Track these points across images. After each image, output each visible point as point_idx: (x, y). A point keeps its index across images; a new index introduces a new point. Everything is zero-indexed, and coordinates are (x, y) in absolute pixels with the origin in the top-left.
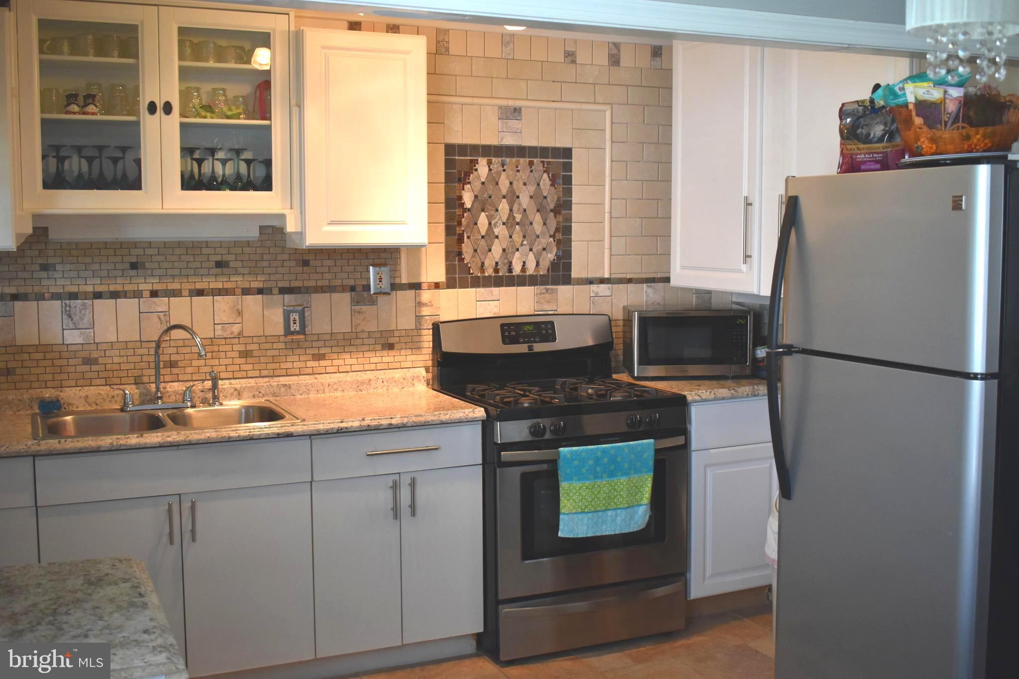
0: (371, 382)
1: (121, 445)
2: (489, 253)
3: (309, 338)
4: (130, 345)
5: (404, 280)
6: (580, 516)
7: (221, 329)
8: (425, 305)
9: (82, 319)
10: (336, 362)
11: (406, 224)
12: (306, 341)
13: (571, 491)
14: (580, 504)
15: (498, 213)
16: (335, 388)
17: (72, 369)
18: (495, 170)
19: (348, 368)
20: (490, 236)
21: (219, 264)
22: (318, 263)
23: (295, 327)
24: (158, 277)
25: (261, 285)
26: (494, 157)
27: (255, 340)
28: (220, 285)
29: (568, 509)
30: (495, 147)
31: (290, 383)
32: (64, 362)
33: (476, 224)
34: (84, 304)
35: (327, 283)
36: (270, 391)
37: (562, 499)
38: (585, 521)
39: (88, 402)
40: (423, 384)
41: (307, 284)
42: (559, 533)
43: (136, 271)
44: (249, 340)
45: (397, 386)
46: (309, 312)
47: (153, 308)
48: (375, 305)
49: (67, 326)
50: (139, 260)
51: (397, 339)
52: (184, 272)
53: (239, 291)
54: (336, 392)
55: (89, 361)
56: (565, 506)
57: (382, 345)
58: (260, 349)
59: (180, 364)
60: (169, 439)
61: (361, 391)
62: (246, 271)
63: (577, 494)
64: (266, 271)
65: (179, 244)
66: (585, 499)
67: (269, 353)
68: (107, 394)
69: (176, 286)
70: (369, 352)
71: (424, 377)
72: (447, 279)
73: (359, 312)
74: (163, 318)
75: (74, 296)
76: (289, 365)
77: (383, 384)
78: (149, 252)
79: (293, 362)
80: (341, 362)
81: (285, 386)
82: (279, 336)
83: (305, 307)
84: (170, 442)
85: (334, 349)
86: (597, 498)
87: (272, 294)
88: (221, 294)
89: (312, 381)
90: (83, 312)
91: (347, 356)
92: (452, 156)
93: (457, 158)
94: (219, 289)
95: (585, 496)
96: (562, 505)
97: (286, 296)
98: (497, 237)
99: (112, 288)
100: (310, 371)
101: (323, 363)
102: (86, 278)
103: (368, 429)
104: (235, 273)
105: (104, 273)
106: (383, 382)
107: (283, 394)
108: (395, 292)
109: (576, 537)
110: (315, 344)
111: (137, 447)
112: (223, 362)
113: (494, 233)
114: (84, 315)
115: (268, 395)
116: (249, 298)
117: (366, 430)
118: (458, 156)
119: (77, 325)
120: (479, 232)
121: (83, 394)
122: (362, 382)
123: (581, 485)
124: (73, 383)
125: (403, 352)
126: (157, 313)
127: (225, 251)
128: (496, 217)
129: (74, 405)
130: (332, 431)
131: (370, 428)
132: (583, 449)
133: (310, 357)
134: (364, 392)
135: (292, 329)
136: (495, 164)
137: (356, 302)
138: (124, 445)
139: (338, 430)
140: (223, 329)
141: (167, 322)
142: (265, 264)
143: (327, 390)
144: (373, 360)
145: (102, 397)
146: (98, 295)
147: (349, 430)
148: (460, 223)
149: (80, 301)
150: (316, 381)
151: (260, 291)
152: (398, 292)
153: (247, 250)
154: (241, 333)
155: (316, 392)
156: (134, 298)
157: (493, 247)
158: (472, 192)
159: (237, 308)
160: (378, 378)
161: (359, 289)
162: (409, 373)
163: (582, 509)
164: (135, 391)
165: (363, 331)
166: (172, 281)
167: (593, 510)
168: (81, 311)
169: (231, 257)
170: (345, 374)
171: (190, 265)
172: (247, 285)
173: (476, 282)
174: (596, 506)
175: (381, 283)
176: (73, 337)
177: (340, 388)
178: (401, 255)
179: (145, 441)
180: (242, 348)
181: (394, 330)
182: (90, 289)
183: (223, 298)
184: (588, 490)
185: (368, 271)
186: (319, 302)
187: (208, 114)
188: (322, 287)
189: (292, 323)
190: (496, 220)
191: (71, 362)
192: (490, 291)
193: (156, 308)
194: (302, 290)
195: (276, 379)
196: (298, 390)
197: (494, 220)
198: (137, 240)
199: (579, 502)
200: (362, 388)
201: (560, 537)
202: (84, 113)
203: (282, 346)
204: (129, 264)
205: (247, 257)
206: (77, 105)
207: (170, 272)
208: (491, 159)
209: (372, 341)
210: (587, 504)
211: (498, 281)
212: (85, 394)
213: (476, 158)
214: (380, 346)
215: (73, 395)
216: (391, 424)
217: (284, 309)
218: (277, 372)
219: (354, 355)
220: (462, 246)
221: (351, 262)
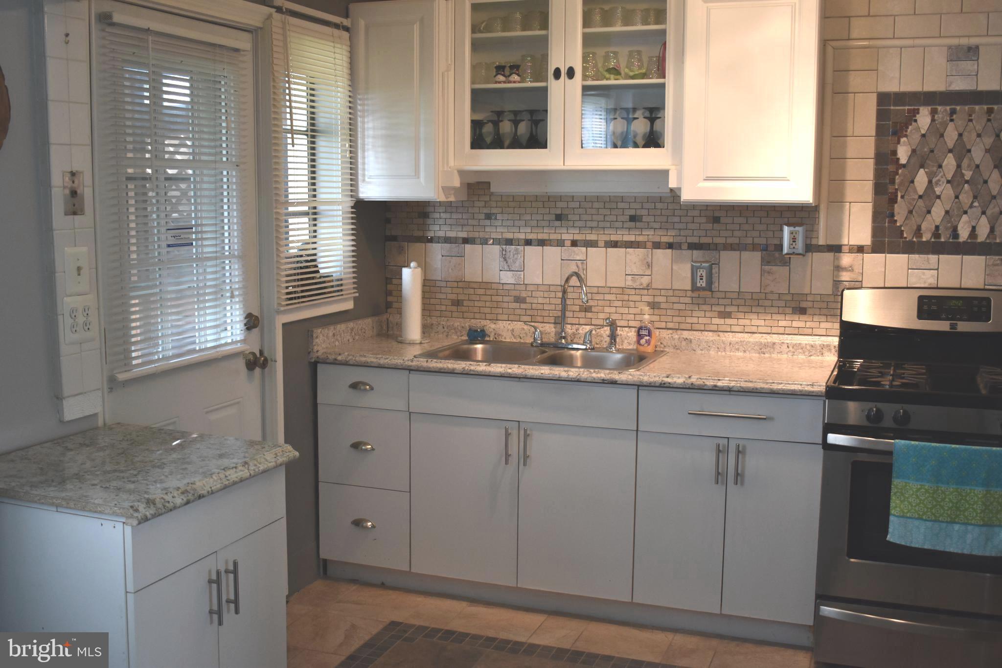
0: (775, 346)
1: (471, 370)
2: (928, 216)
3: (715, 295)
4: (552, 288)
5: (821, 242)
6: (917, 523)
7: (632, 280)
8: (845, 269)
9: (514, 262)
10: (741, 322)
11: (788, 180)
12: (712, 297)
13: (907, 492)
14: (917, 509)
15: (941, 169)
16: (737, 347)
17: (505, 305)
18: (940, 120)
19: (754, 329)
20: (930, 195)
21: (633, 218)
22: (729, 220)
23: (702, 283)
24: (578, 228)
25: (671, 240)
26: (940, 105)
27: (663, 292)
28: (632, 238)
29: (899, 511)
30: (941, 93)
31: (691, 338)
32: (500, 299)
33: (912, 182)
34: (517, 250)
35: (736, 241)
36: (671, 343)
37: (894, 498)
38: (922, 530)
39: (513, 335)
40: (834, 355)
41: (718, 240)
42: (888, 536)
43: (560, 222)
44: (657, 293)
45: (804, 353)
46: (717, 270)
47: (572, 256)
48: (787, 266)
49: (502, 268)
50: (564, 213)
51: (810, 304)
52: (601, 224)
53: (649, 245)
54: (737, 352)
55: (519, 300)
56: (896, 507)
57: (793, 308)
58: (667, 302)
59: (593, 309)
60: (510, 371)
61: (764, 354)
62: (657, 225)
63: (914, 496)
64: (676, 226)
65: (598, 198)
66: (923, 503)
67: (676, 306)
68: (529, 330)
69: (593, 237)
70: (778, 315)
71: (835, 347)
72: (873, 242)
73: (769, 273)
74: (580, 266)
75: (509, 242)
76: (695, 320)
77: (788, 350)
78: (572, 205)
79: (699, 317)
80: (747, 322)
81: (687, 340)
82: (686, 290)
83: (713, 264)
84: (509, 374)
85: (741, 309)
86: (940, 505)
87: (681, 249)
88: (633, 247)
89: (713, 338)
90: (516, 256)
91: (754, 316)
92: (888, 106)
93: (892, 108)
94: (632, 242)
95: (924, 500)
96: (892, 505)
97: (695, 252)
98: (939, 197)
99: (540, 236)
100: (715, 328)
101: (728, 321)
102: (519, 227)
103: (691, 387)
104: (647, 227)
105: (534, 223)
106: (788, 347)
107: (684, 348)
108: (811, 253)
109: (908, 545)
110: (721, 302)
111: (483, 373)
112: (632, 311)
113: (935, 192)
114: (516, 259)
115: (669, 346)
116: (658, 252)
117: (689, 388)
118: (894, 106)
119: (511, 267)
120: (915, 191)
121: (510, 328)
122: (765, 345)
123: (919, 487)
124: (506, 317)
125: (816, 318)
126: (576, 261)
127: (638, 206)
128: (939, 174)
129: (503, 336)
130: (655, 384)
131: (694, 387)
132: (924, 445)
133: (716, 314)
134: (767, 355)
135: (699, 285)
136: (941, 113)
137: (765, 262)
138: (473, 371)
139: (661, 384)
140: (633, 280)
141: (583, 270)
142: (677, 219)
143: (728, 348)
144: (782, 323)
145: (524, 332)
146: (528, 242)
147: (671, 386)
148: (893, 182)
149: (514, 247)
150: (718, 338)
151: (670, 246)
152: (814, 254)
153: (659, 206)
154: (650, 286)
155: (717, 349)
156: (558, 246)
157: (933, 208)
158: (909, 146)
159: (647, 261)
160: (783, 343)
161: (771, 248)
162: (818, 341)
163: (919, 514)
164: (552, 330)
165: (772, 292)
166: (591, 232)
167: (933, 518)
168: (514, 255)
169: (644, 212)
170: (749, 335)
171: (607, 218)
172: (657, 239)
173: (910, 248)
174: (938, 515)
175: (794, 243)
176: (507, 278)
177: (742, 348)
178: (820, 215)
179: (490, 369)
180: (650, 299)
181: (807, 294)
182: (522, 236)
183: (634, 251)
184: (928, 495)
185: (782, 230)
186: (728, 260)
187: (612, 76)
188: (731, 244)
189: (699, 278)
190: (937, 178)
191: (506, 299)
192: (926, 258)
193: (575, 256)
194: (711, 246)
195: (679, 332)
196: (699, 345)
197: (937, 177)
198: (563, 194)
199: (915, 506)
200: (764, 351)
201: (889, 542)
202: (510, 82)
203: (688, 300)
204: (554, 216)
205: (659, 212)
206: (503, 75)
207: (589, 224)
208: (936, 108)
209: (782, 304)
210: (926, 510)
211: (937, 247)
212: (511, 328)
213: (916, 108)
214: (791, 309)
215: (503, 327)
216: (715, 386)
217: (692, 265)
218: (683, 326)
219: (761, 316)
220: (894, 206)
221: (763, 220)
